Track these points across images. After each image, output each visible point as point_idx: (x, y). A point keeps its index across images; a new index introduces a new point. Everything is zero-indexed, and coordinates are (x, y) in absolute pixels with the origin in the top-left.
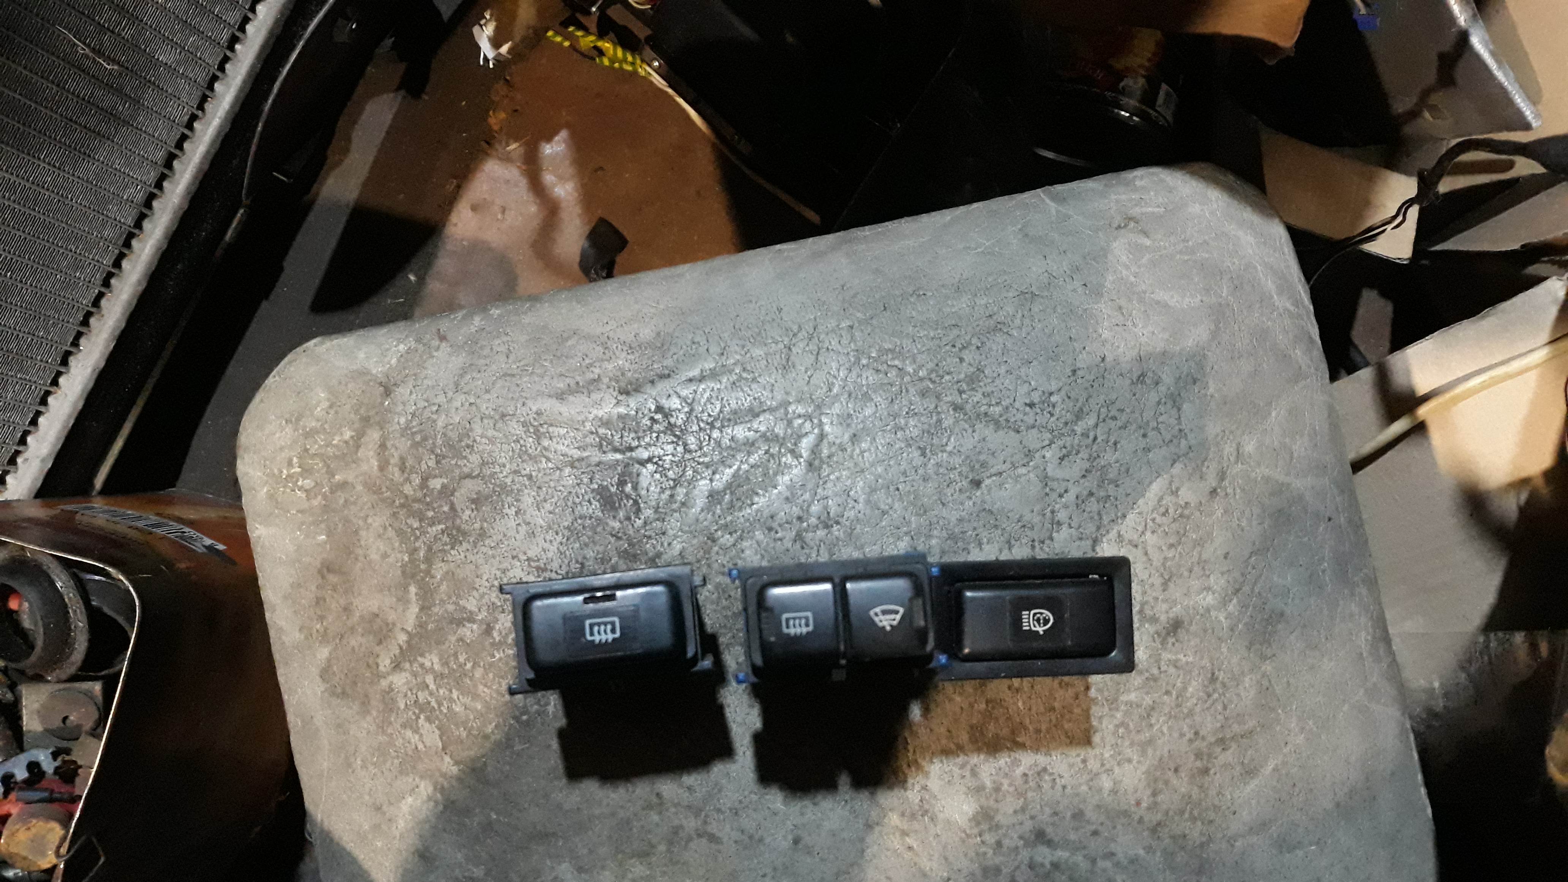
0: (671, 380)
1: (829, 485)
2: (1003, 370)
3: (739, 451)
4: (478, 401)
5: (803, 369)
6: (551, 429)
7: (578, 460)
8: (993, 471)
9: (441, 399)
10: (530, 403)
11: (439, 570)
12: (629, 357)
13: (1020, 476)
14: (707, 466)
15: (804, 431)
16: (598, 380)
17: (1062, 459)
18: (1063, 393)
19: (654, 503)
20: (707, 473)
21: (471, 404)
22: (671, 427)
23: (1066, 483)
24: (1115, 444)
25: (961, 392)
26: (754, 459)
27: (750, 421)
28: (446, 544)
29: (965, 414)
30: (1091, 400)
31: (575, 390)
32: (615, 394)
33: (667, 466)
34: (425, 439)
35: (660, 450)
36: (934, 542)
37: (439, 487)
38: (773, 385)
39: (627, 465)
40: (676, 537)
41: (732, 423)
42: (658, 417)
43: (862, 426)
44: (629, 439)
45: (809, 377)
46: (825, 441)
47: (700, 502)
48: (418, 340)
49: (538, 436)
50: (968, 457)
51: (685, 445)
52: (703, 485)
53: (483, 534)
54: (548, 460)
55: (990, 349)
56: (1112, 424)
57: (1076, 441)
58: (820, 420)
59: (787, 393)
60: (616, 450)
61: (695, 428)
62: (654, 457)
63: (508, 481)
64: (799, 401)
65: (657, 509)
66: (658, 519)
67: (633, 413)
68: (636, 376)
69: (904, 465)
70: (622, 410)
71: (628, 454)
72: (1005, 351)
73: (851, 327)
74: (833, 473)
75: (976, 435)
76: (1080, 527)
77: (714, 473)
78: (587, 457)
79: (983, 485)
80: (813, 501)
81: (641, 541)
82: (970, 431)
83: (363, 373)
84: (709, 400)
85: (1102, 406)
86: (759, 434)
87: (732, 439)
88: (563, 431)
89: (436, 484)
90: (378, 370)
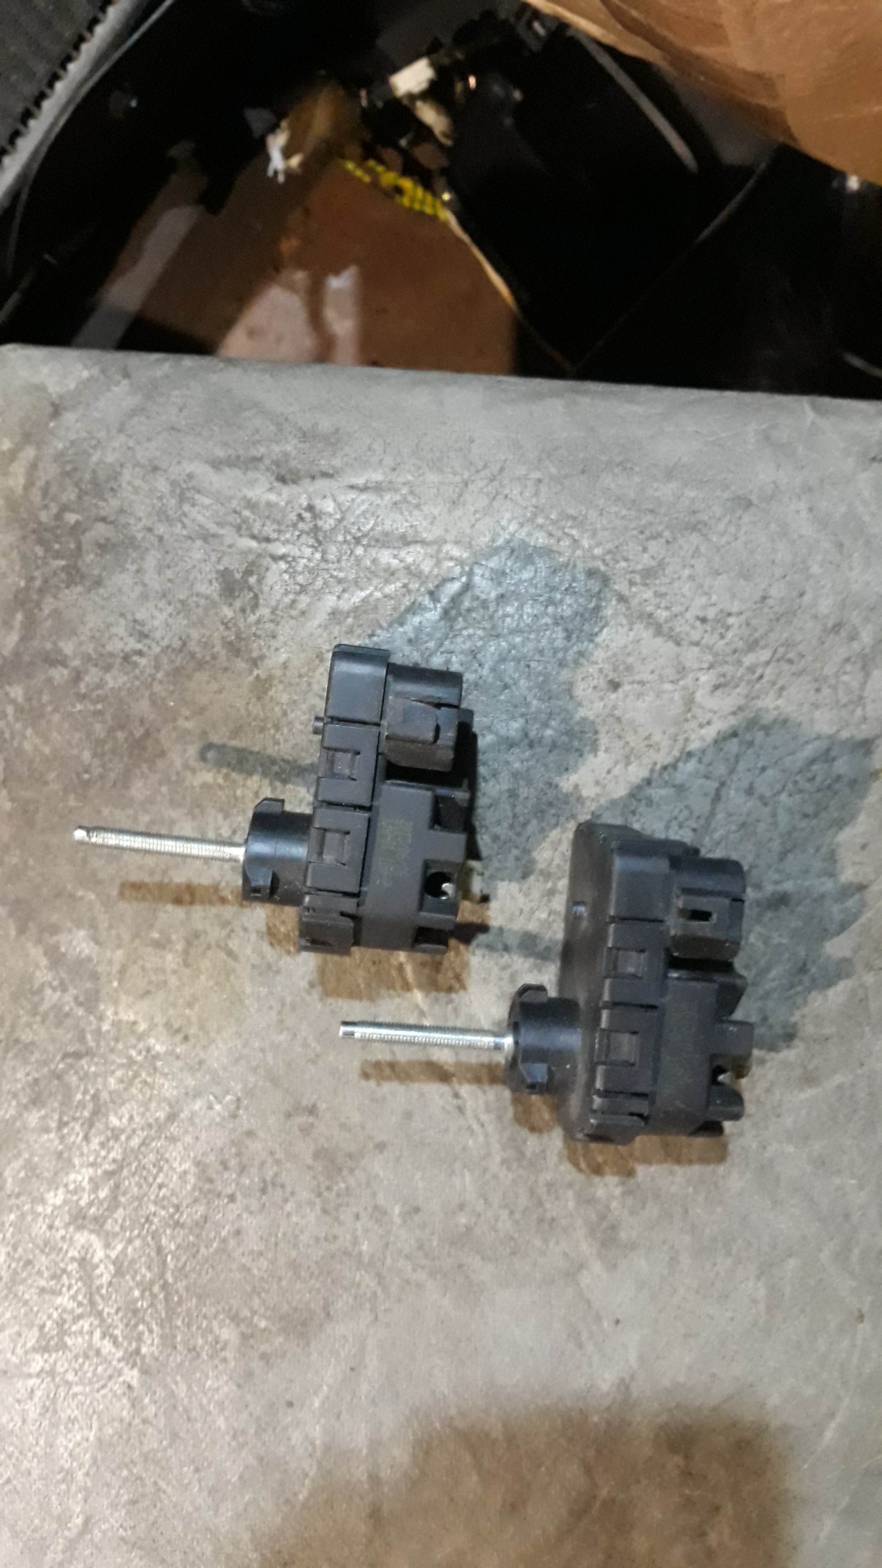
0: (333, 481)
1: (459, 640)
2: (687, 572)
3: (377, 576)
4: (138, 447)
5: (473, 509)
6: (197, 496)
7: (213, 536)
8: (637, 678)
9: (102, 434)
10: (185, 464)
11: (49, 604)
12: (300, 445)
13: (663, 692)
14: (340, 581)
15: (451, 576)
16: (259, 459)
17: (716, 687)
18: (743, 618)
19: (273, 603)
20: (338, 589)
21: (129, 448)
22: (316, 529)
23: (711, 715)
24: (782, 688)
25: (632, 583)
26: (390, 589)
27: (399, 548)
28: (63, 581)
29: (629, 608)
30: (772, 635)
31: (232, 462)
32: (272, 479)
33: (299, 569)
34: (75, 469)
35: (296, 550)
36: (549, 732)
37: (72, 522)
38: (435, 518)
39: (259, 556)
40: (285, 644)
41: (379, 545)
42: (307, 515)
43: (513, 588)
44: (269, 530)
45: (476, 521)
46: (469, 594)
47: (321, 617)
48: (103, 371)
49: (182, 499)
50: (615, 655)
51: (324, 553)
52: (330, 601)
53: (98, 583)
54: (184, 526)
55: (681, 547)
56: (785, 667)
57: (739, 674)
58: (471, 569)
59: (447, 531)
60: (253, 537)
61: (340, 538)
62: (288, 556)
63: (139, 536)
64: (457, 543)
65: (274, 611)
66: (272, 621)
67: (283, 503)
68: (300, 467)
69: (544, 642)
70: (273, 497)
71: (264, 545)
72: (696, 553)
73: (540, 481)
74: (465, 628)
75: (632, 634)
76: (710, 764)
77: (344, 591)
78: (223, 535)
79: (620, 690)
80: (436, 651)
81: (249, 637)
82: (626, 628)
83: (41, 388)
84: (364, 513)
85: (782, 645)
86: (402, 565)
87: (374, 561)
88: (207, 501)
89: (71, 518)
90: (54, 388)
